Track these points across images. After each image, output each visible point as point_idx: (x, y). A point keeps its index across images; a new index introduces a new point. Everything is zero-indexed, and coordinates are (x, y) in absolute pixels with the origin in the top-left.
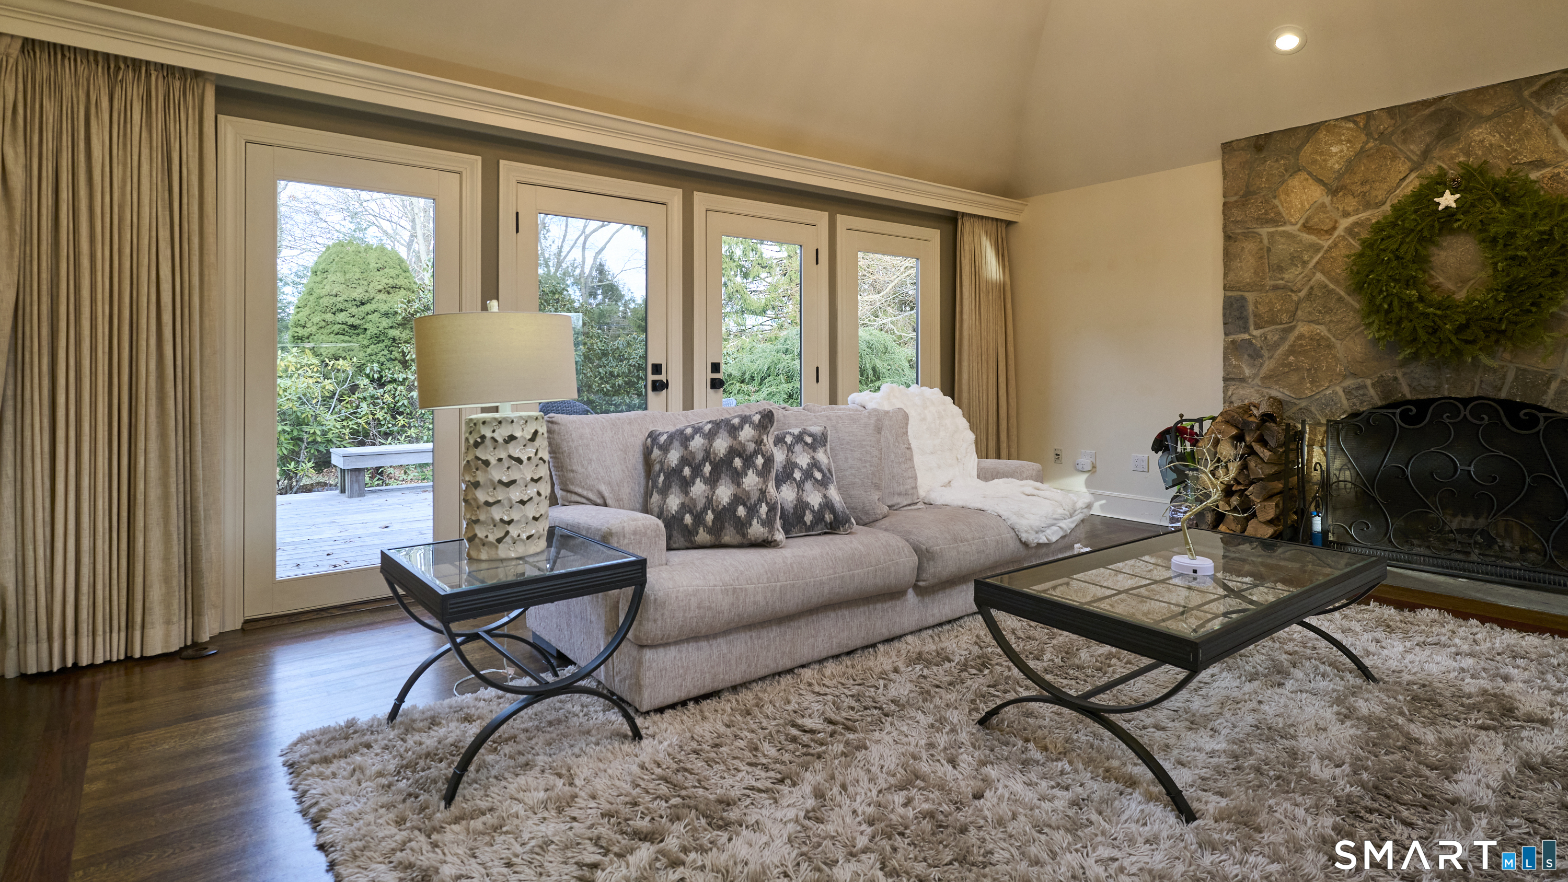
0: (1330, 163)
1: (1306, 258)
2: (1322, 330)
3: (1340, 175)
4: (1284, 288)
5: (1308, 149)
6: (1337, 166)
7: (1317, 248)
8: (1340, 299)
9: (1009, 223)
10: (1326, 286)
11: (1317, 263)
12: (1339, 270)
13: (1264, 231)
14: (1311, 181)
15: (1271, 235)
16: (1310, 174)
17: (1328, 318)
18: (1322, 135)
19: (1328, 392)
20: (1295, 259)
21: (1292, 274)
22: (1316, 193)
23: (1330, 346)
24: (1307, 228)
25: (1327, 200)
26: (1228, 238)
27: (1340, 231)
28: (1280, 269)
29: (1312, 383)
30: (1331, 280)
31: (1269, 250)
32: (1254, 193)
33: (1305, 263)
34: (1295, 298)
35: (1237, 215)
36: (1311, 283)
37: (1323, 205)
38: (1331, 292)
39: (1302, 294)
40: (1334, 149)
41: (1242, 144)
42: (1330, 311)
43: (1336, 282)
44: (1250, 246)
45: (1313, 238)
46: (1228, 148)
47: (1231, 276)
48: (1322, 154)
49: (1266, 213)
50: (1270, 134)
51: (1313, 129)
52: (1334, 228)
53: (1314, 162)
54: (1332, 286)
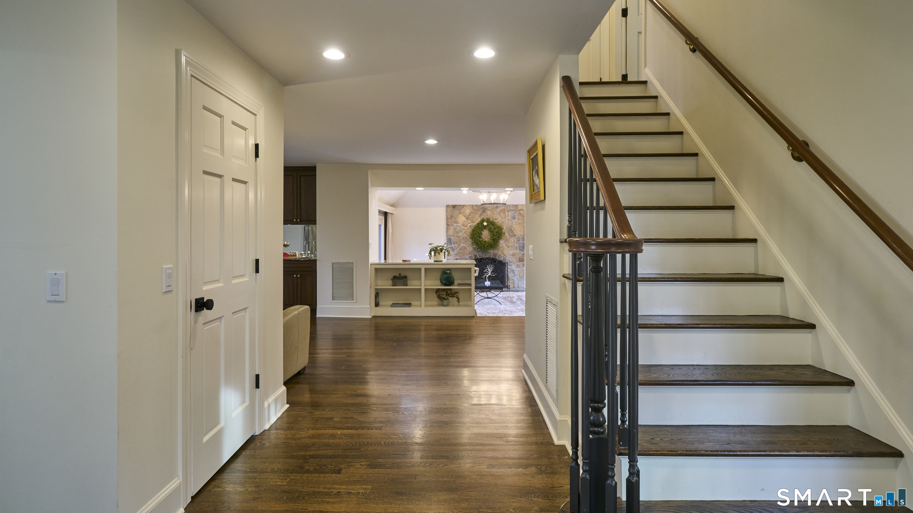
0: (466, 213)
1: (462, 231)
2: (465, 245)
3: (468, 216)
4: (459, 236)
5: (463, 209)
6: (468, 214)
7: (464, 229)
8: (468, 239)
9: (392, 214)
10: (466, 237)
11: (464, 232)
12: (469, 234)
13: (455, 225)
14: (463, 216)
15: (456, 226)
16: (463, 214)
17: (466, 243)
18: (465, 207)
19: (466, 257)
20: (461, 231)
21: (460, 234)
22: (464, 219)
23: (466, 248)
24: (463, 225)
25: (466, 220)
26: (448, 225)
27: (468, 226)
28: (458, 233)
29: (463, 255)
30: (466, 235)
31: (456, 229)
32: (453, 217)
33: (462, 232)
34: (460, 239)
35: (450, 220)
36: (463, 236)
37: (465, 221)
38: (467, 238)
39: (462, 238)
40: (467, 211)
41: (451, 206)
42: (466, 242)
43: (468, 236)
44: (452, 227)
45: (463, 227)
46: (447, 206)
47: (448, 234)
48: (465, 211)
49: (455, 221)
50: (456, 205)
51: (464, 206)
52: (467, 226)
53: (464, 212)
54: (467, 237)
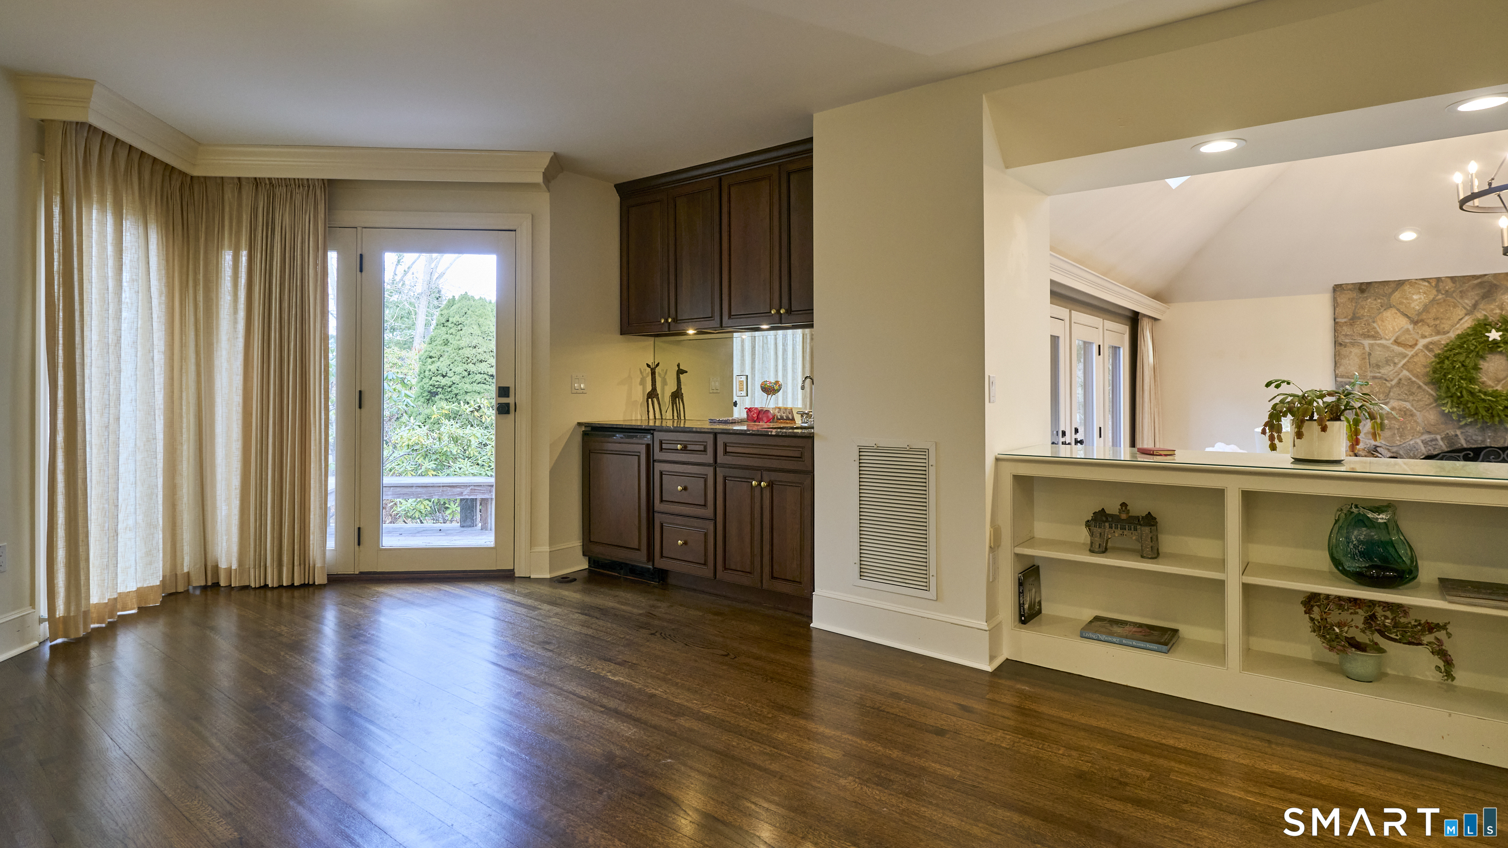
0: (1412, 305)
1: (1396, 361)
2: (1408, 405)
3: (1419, 314)
4: (1381, 378)
5: (1397, 295)
6: (1417, 308)
7: (1405, 356)
8: (1419, 387)
9: (1155, 319)
10: (1410, 379)
11: (1404, 365)
12: (1420, 370)
13: (1367, 342)
14: (1399, 314)
15: (1371, 346)
16: (1398, 310)
17: (1411, 398)
18: (1407, 287)
19: (1411, 443)
20: (1388, 361)
21: (1386, 371)
22: (1403, 323)
23: (1412, 415)
24: (1397, 342)
25: (1411, 327)
26: (1337, 344)
27: (1420, 346)
28: (1378, 366)
29: (1400, 437)
30: (1414, 375)
31: (1370, 354)
32: (1359, 318)
33: (1395, 364)
34: (1388, 385)
35: (1346, 330)
36: (1400, 376)
37: (1408, 330)
38: (1413, 382)
39: (1393, 383)
40: (1415, 297)
41: (1349, 287)
42: (1412, 394)
43: (1417, 377)
44: (1355, 351)
45: (1401, 349)
46: (1338, 289)
47: (1341, 370)
48: (1407, 299)
49: (1368, 331)
50: (1369, 284)
51: (1400, 284)
52: (1416, 344)
53: (1401, 303)
54: (1414, 379)
